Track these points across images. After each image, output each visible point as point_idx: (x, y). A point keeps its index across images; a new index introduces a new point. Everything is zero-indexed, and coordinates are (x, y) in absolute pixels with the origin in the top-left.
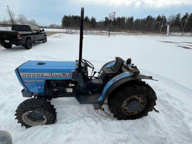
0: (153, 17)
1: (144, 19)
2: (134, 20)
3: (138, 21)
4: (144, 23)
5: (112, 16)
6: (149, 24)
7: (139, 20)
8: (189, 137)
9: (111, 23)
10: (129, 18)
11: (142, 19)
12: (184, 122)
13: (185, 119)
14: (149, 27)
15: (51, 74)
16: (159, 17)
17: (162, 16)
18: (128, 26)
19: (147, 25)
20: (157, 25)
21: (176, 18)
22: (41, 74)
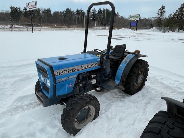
0: (72, 10)
1: (63, 12)
2: (52, 13)
3: (56, 14)
4: (65, 16)
5: (32, 6)
6: (70, 18)
7: (58, 12)
8: (167, 88)
9: (22, 15)
10: (45, 10)
11: (61, 12)
12: (160, 82)
13: (160, 80)
14: (70, 20)
15: (82, 66)
16: (78, 11)
17: (80, 10)
18: (46, 19)
19: (68, 19)
20: (78, 19)
21: (93, 13)
22: (74, 68)
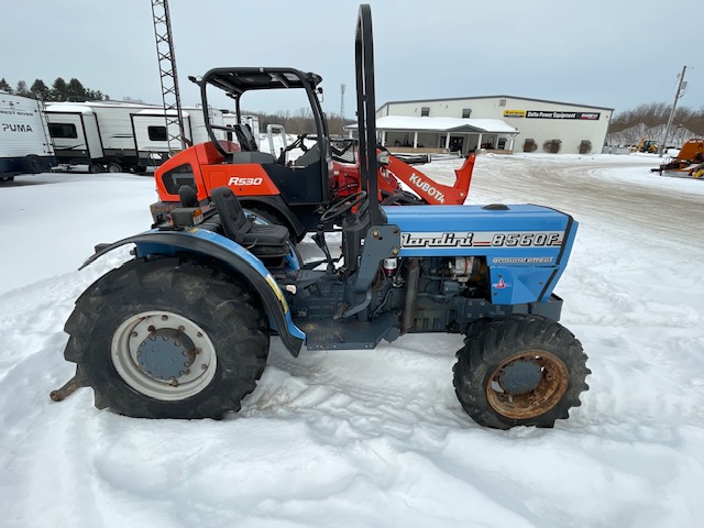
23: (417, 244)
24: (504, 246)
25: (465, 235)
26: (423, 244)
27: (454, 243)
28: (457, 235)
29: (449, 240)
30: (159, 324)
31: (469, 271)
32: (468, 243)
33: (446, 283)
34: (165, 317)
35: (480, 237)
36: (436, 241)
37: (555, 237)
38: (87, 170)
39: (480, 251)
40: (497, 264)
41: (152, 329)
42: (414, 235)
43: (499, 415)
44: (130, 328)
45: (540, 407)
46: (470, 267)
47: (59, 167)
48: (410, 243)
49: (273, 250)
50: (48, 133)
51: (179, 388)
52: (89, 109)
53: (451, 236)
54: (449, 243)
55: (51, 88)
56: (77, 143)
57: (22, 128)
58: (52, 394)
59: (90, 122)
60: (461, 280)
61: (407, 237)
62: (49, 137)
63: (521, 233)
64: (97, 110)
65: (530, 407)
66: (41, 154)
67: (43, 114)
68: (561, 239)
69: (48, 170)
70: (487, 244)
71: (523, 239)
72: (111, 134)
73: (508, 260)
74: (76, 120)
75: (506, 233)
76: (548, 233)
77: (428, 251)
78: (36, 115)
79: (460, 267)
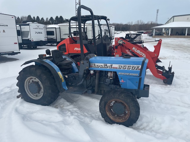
23: (97, 66)
24: (122, 69)
25: (110, 65)
26: (98, 67)
27: (107, 67)
28: (108, 65)
29: (105, 66)
30: (34, 80)
31: (112, 76)
32: (111, 67)
33: (106, 79)
34: (35, 79)
35: (114, 66)
36: (102, 66)
37: (138, 67)
38: (56, 45)
39: (115, 70)
40: (120, 75)
41: (33, 81)
42: (96, 64)
43: (110, 119)
44: (29, 80)
45: (124, 120)
46: (112, 74)
47: (48, 44)
48: (95, 66)
49: (65, 66)
50: (46, 34)
51: (37, 97)
52: (58, 27)
53: (106, 65)
54: (105, 67)
55: (54, 19)
56: (53, 37)
57: (40, 33)
58: (17, 96)
59: (58, 30)
60: (110, 78)
61: (94, 64)
62: (46, 35)
63: (127, 65)
64: (60, 27)
65: (121, 119)
66: (43, 40)
67: (46, 29)
68: (140, 68)
69: (45, 45)
70: (116, 68)
71: (128, 67)
72: (63, 34)
73: (123, 73)
74: (54, 30)
75: (122, 65)
76: (136, 66)
77: (100, 69)
78: (44, 29)
79: (109, 74)
